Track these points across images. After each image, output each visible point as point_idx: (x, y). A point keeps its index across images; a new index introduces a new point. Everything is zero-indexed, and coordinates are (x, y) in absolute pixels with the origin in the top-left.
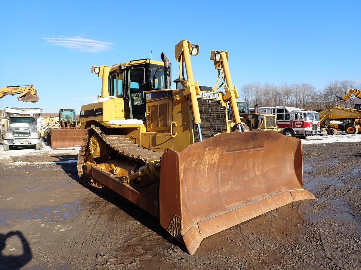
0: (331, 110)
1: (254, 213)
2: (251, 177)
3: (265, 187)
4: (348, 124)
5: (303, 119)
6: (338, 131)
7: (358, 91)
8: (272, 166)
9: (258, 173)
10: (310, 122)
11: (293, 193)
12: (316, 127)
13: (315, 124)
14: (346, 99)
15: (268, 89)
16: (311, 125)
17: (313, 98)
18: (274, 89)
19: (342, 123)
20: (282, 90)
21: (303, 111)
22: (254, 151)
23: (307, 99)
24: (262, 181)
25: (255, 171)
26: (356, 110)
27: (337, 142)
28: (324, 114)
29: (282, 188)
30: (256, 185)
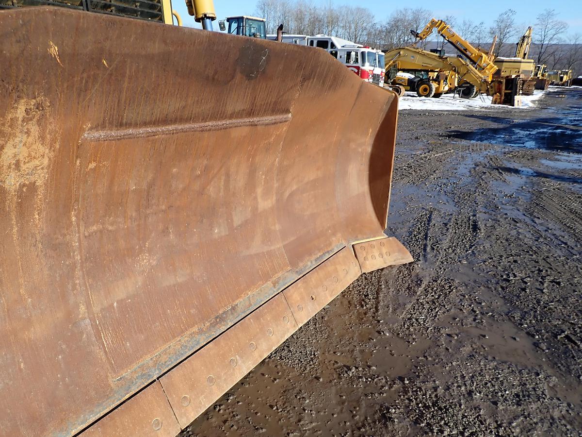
0: (401, 53)
1: (240, 362)
2: (237, 220)
3: (284, 246)
4: (421, 80)
5: (360, 64)
6: (406, 90)
7: (443, 23)
8: (311, 175)
9: (265, 204)
10: (370, 70)
11: (360, 251)
12: (378, 80)
13: (378, 75)
14: (424, 35)
15: (303, 9)
16: (371, 76)
17: (369, 34)
18: (313, 11)
19: (413, 76)
20: (325, 14)
21: (360, 47)
22: (254, 125)
23: (361, 35)
24: (277, 227)
25: (255, 198)
26: (439, 57)
27: (409, 108)
28: (391, 58)
29: (334, 239)
30: (257, 247)
